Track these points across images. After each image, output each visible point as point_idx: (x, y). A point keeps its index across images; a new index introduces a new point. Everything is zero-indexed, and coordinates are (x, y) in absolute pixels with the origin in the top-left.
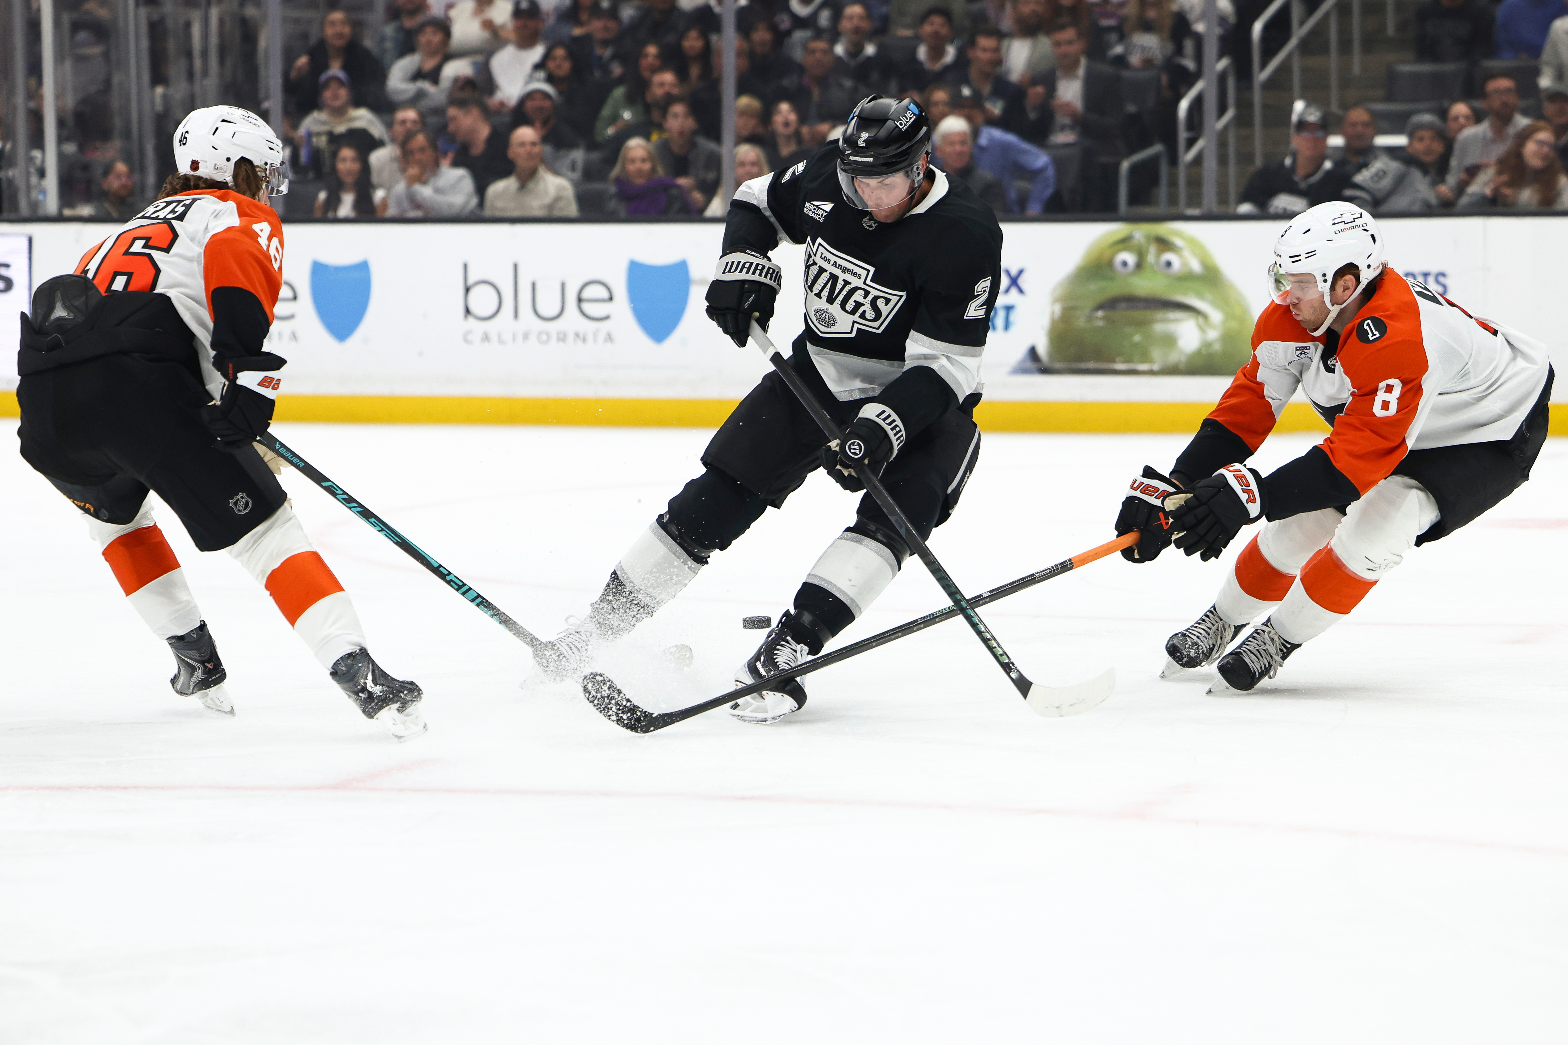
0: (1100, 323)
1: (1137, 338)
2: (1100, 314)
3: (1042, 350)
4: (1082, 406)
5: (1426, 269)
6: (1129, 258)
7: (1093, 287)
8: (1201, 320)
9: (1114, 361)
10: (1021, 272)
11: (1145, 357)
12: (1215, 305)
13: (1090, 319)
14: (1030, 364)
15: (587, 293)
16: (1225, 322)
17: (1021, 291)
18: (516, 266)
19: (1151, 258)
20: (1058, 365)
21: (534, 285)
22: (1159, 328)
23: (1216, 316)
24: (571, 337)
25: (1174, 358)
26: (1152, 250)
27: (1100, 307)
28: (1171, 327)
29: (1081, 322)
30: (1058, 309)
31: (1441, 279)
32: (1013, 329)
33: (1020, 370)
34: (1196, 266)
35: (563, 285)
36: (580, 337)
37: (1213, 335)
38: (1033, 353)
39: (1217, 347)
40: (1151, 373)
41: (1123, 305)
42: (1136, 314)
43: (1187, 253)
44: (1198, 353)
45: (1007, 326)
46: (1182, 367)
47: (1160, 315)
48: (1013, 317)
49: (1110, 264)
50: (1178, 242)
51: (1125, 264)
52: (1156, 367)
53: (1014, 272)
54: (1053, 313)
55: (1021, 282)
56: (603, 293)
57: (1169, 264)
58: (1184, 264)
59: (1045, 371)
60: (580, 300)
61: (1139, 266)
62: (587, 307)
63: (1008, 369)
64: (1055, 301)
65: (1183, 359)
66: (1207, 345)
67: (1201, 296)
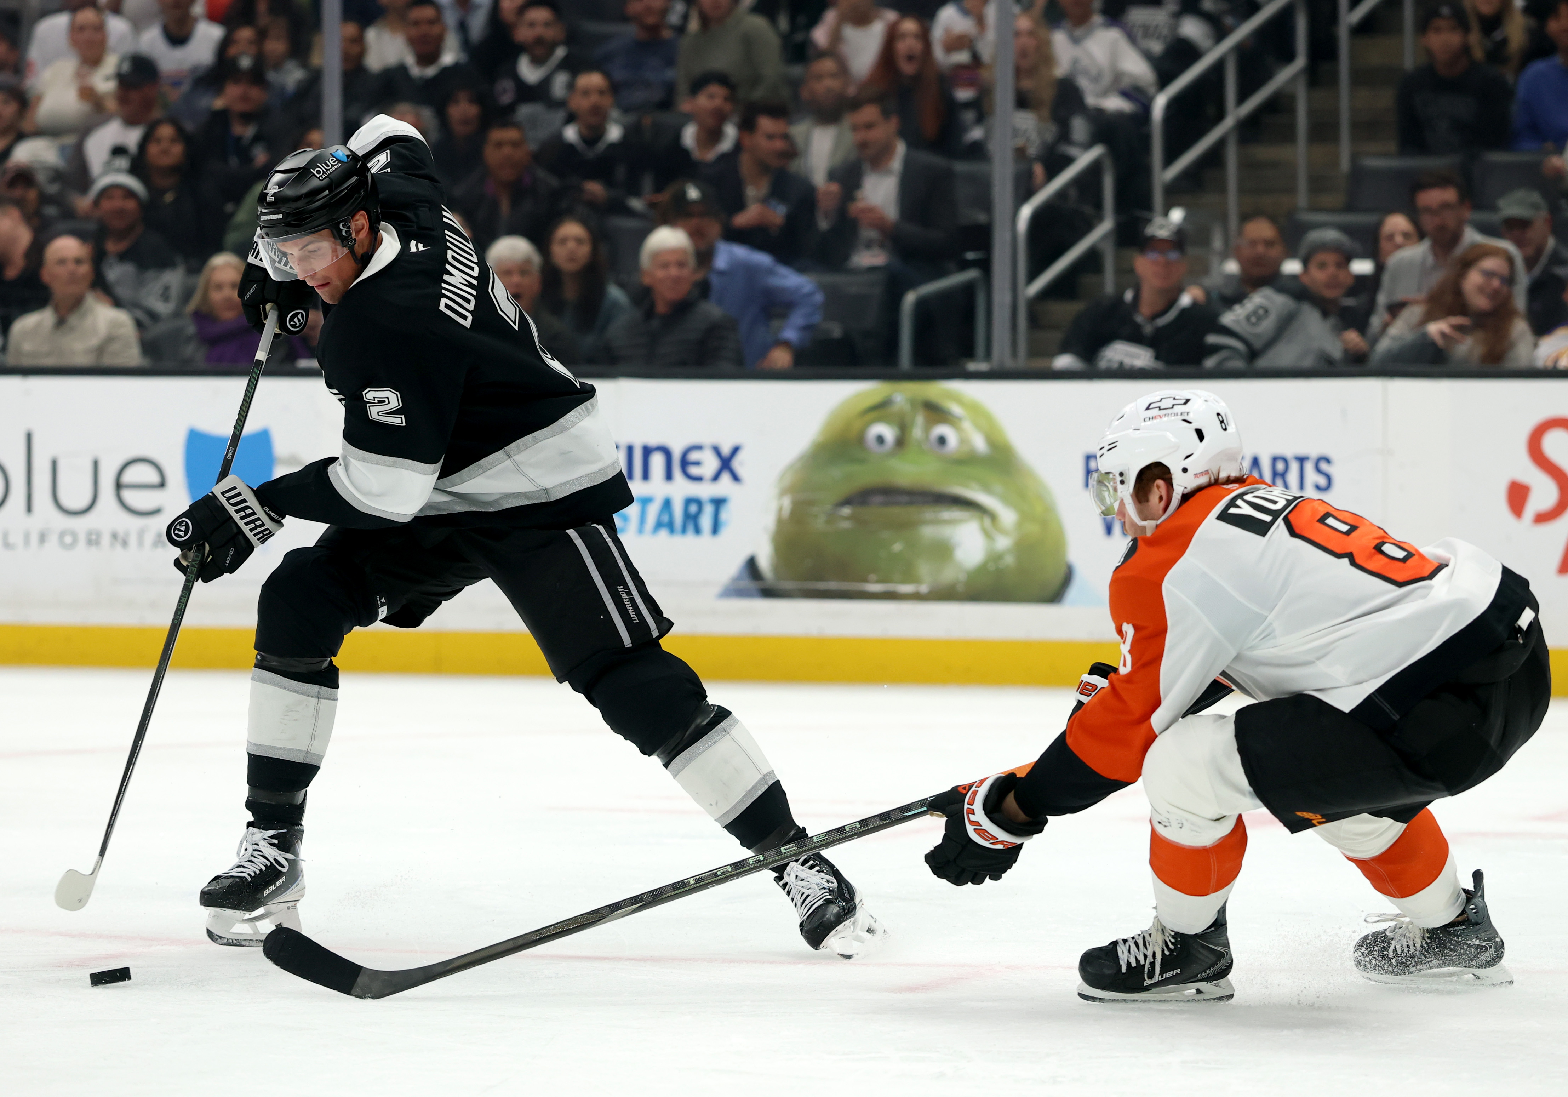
0: (846, 525)
1: (897, 547)
2: (846, 511)
3: (765, 563)
4: (821, 643)
5: (1302, 451)
6: (888, 432)
7: (837, 472)
8: (987, 521)
9: (866, 580)
10: (736, 450)
11: (909, 576)
12: (1006, 500)
13: (831, 518)
14: (747, 583)
15: (130, 476)
16: (1019, 525)
17: (736, 478)
18: (29, 437)
19: (917, 432)
20: (788, 585)
21: (54, 464)
22: (928, 532)
23: (1007, 516)
24: (106, 540)
25: (948, 575)
26: (920, 420)
27: (847, 502)
28: (946, 532)
29: (819, 524)
30: (787, 502)
31: (1324, 466)
32: (726, 532)
33: (734, 591)
34: (979, 443)
35: (96, 464)
36: (119, 539)
37: (1003, 543)
38: (751, 565)
39: (1009, 560)
40: (917, 597)
41: (878, 499)
42: (896, 512)
43: (967, 425)
44: (982, 569)
45: (716, 529)
46: (960, 588)
47: (929, 513)
48: (724, 515)
49: (860, 439)
50: (956, 409)
51: (880, 439)
52: (924, 589)
53: (726, 450)
54: (780, 510)
55: (737, 464)
56: (152, 477)
57: (942, 440)
58: (963, 441)
59: (769, 593)
60: (119, 486)
61: (900, 442)
62: (129, 496)
63: (717, 589)
64: (783, 493)
65: (962, 577)
66: (994, 557)
67: (987, 489)
